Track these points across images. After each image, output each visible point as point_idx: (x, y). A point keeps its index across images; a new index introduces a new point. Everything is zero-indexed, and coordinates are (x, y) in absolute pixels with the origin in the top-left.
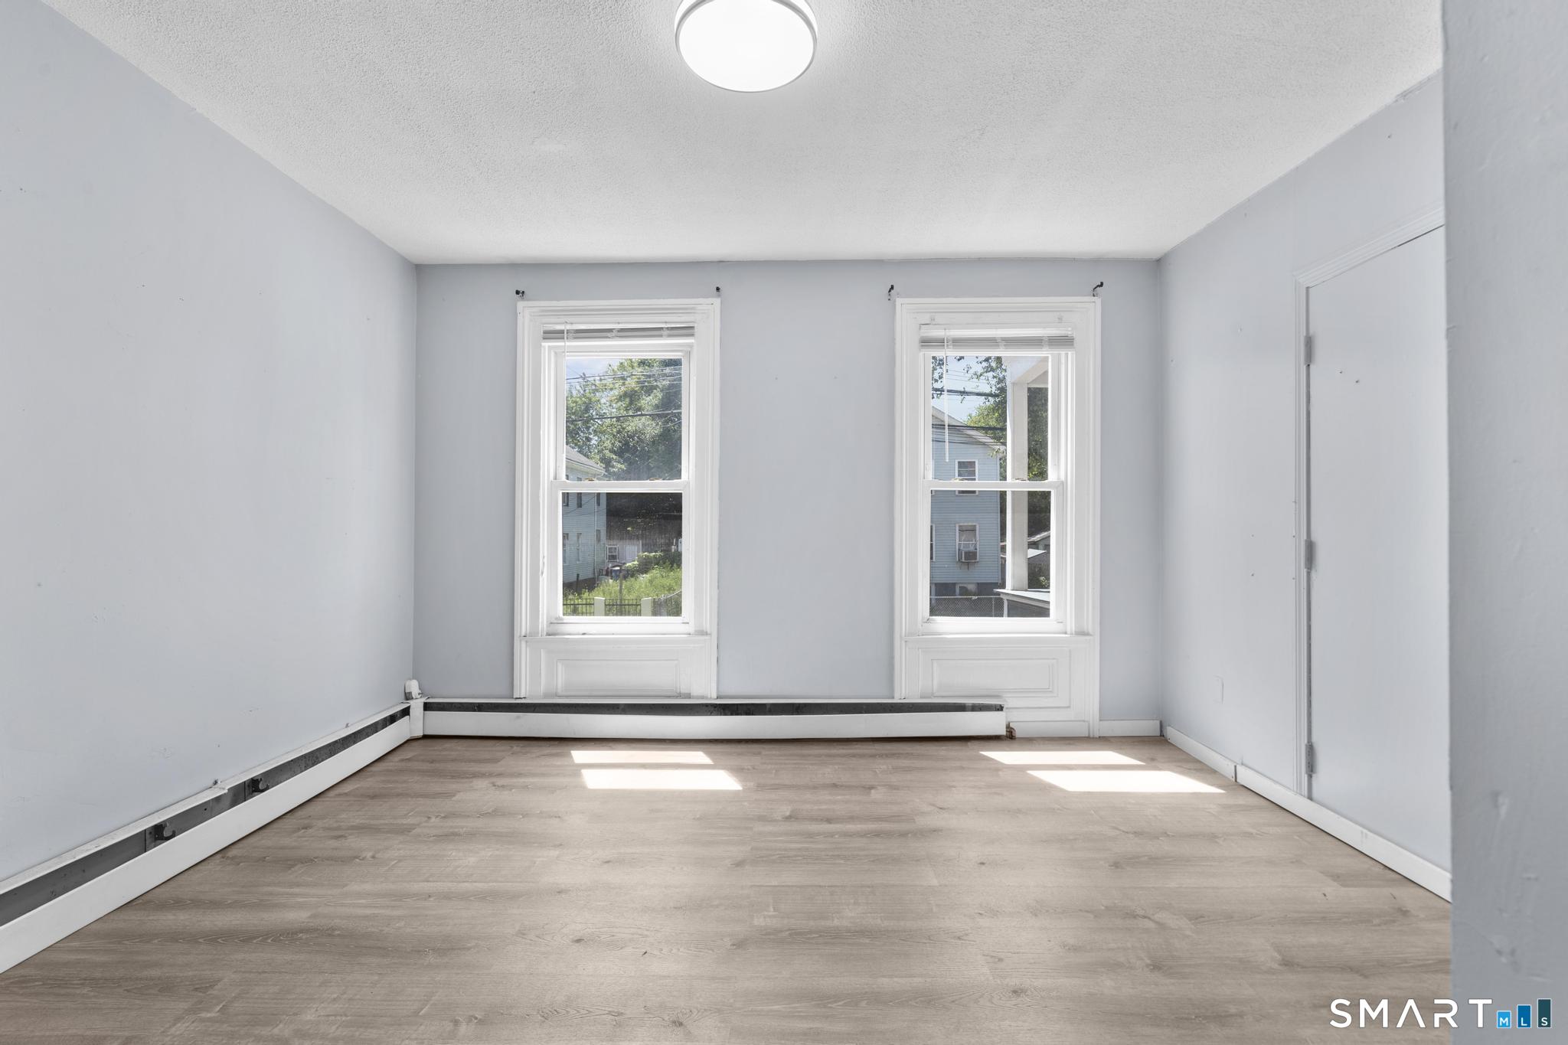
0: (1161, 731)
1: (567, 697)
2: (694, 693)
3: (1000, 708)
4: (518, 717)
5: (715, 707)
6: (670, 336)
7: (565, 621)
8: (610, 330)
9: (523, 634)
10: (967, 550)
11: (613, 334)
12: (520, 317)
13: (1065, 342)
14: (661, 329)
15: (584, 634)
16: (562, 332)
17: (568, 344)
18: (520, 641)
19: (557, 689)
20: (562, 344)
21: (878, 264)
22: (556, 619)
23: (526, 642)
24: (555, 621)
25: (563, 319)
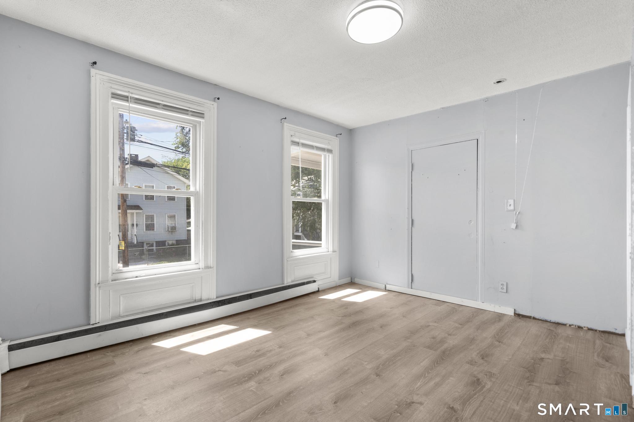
0: (351, 280)
1: (127, 316)
2: (204, 297)
3: (314, 281)
4: (100, 335)
5: (214, 303)
6: (192, 115)
7: (124, 271)
8: (158, 104)
9: (97, 282)
10: (172, 226)
11: (161, 106)
12: (93, 79)
13: (330, 151)
14: (188, 110)
15: (137, 277)
16: (127, 97)
17: (131, 105)
18: (96, 287)
19: (120, 312)
20: (128, 104)
21: (277, 107)
22: (117, 270)
23: (100, 287)
24: (116, 272)
25: (127, 89)
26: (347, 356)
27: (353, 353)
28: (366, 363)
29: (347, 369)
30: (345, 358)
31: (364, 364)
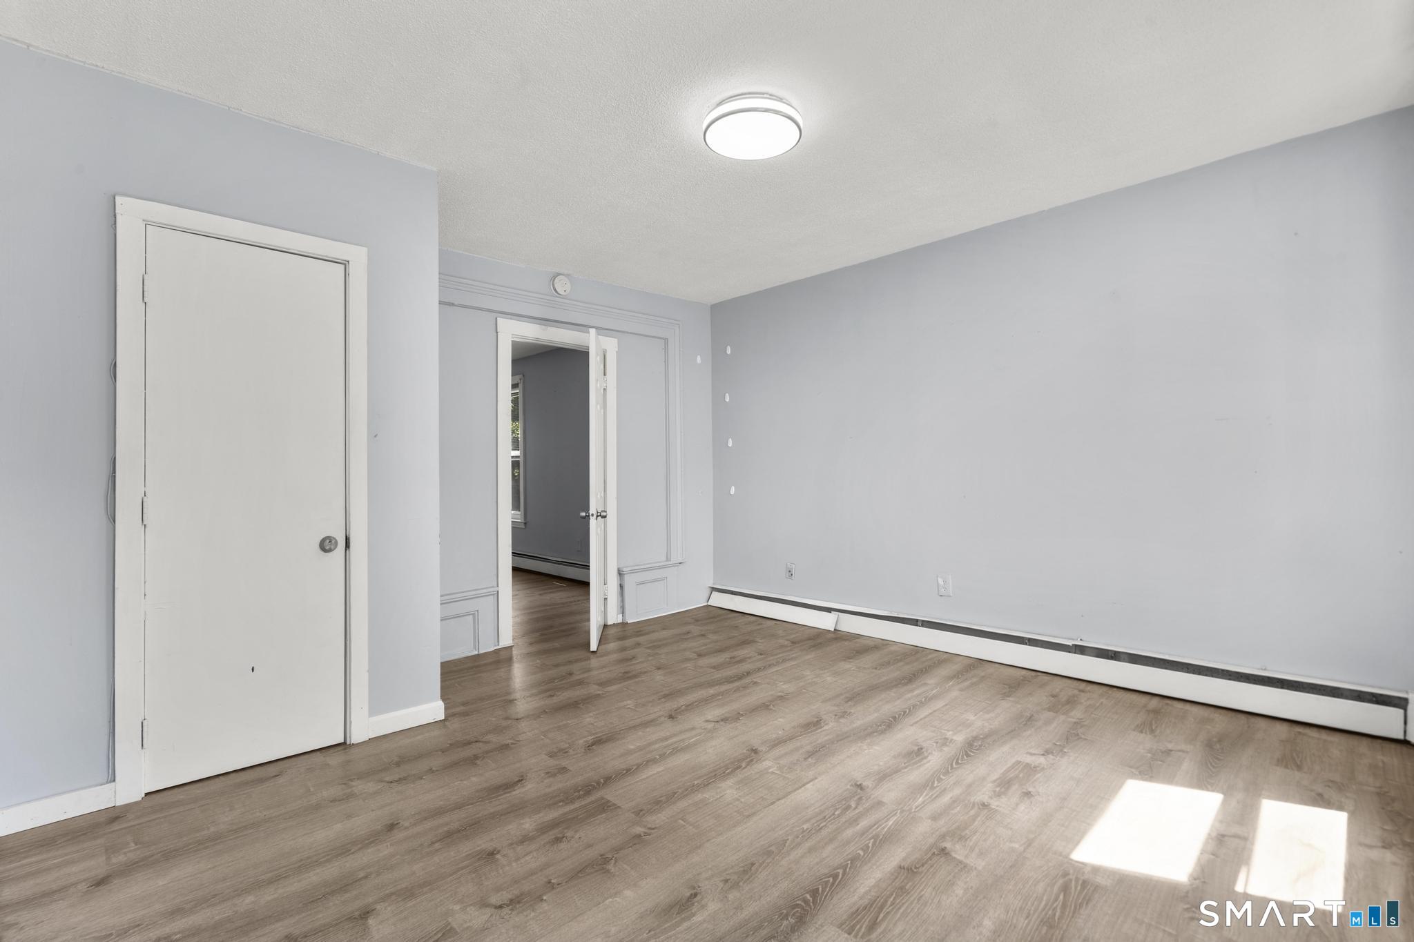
26: (811, 783)
27: (800, 791)
28: (770, 770)
29: (810, 759)
30: (816, 781)
31: (775, 768)
